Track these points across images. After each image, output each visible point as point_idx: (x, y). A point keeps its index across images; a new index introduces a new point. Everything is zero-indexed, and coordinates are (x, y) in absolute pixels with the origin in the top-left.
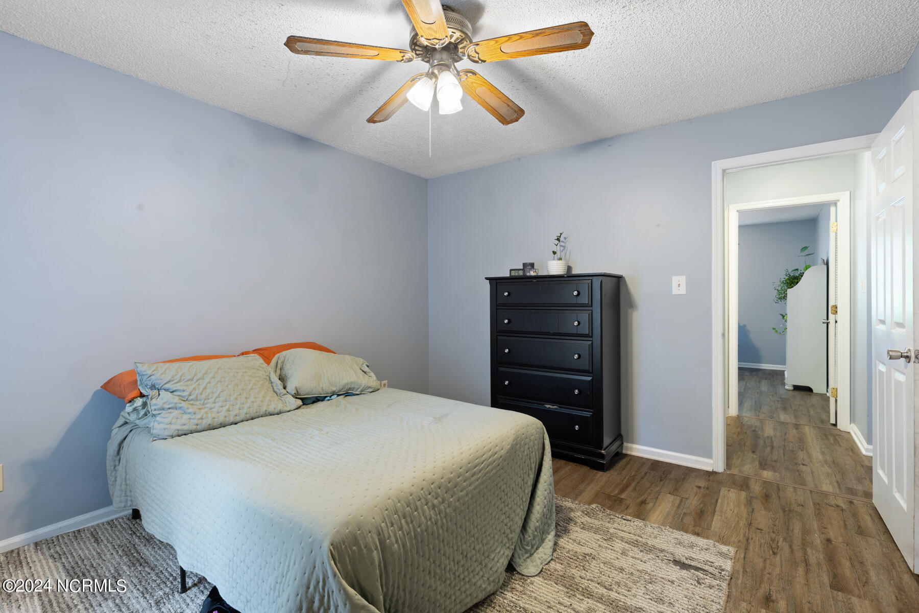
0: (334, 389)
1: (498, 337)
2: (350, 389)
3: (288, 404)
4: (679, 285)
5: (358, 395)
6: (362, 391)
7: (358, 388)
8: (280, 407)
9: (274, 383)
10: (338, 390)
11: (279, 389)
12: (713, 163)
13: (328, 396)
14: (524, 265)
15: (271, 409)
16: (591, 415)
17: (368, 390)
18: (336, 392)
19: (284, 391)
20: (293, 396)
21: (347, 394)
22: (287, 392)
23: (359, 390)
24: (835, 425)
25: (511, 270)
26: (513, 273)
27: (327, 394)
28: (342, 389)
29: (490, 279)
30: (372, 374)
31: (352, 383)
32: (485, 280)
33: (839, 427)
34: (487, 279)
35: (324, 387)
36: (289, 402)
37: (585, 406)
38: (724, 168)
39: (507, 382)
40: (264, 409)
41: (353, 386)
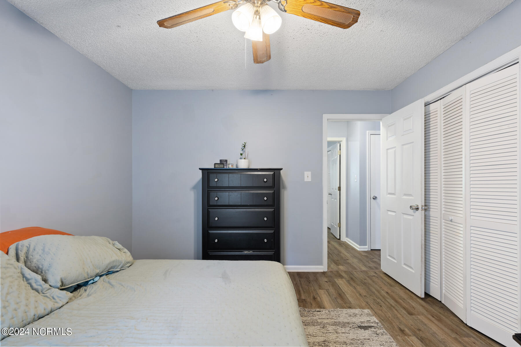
0: (98, 271)
1: (209, 209)
2: (112, 268)
3: (58, 300)
4: (308, 177)
5: (118, 271)
6: (121, 268)
7: (119, 265)
8: (50, 305)
9: (32, 279)
10: (101, 271)
11: (40, 285)
12: (324, 115)
13: (91, 280)
14: (221, 161)
15: (41, 311)
16: (273, 254)
17: (127, 266)
18: (99, 273)
19: (46, 286)
20: (59, 288)
21: (109, 273)
22: (50, 286)
23: (120, 267)
24: (340, 239)
25: (215, 164)
26: (217, 166)
27: (90, 278)
28: (105, 269)
29: (202, 169)
30: (126, 250)
31: (114, 262)
32: (199, 170)
33: (341, 239)
34: (200, 169)
35: (89, 272)
36: (58, 297)
37: (270, 249)
38: (328, 118)
39: (216, 240)
40: (32, 314)
41: (114, 264)
